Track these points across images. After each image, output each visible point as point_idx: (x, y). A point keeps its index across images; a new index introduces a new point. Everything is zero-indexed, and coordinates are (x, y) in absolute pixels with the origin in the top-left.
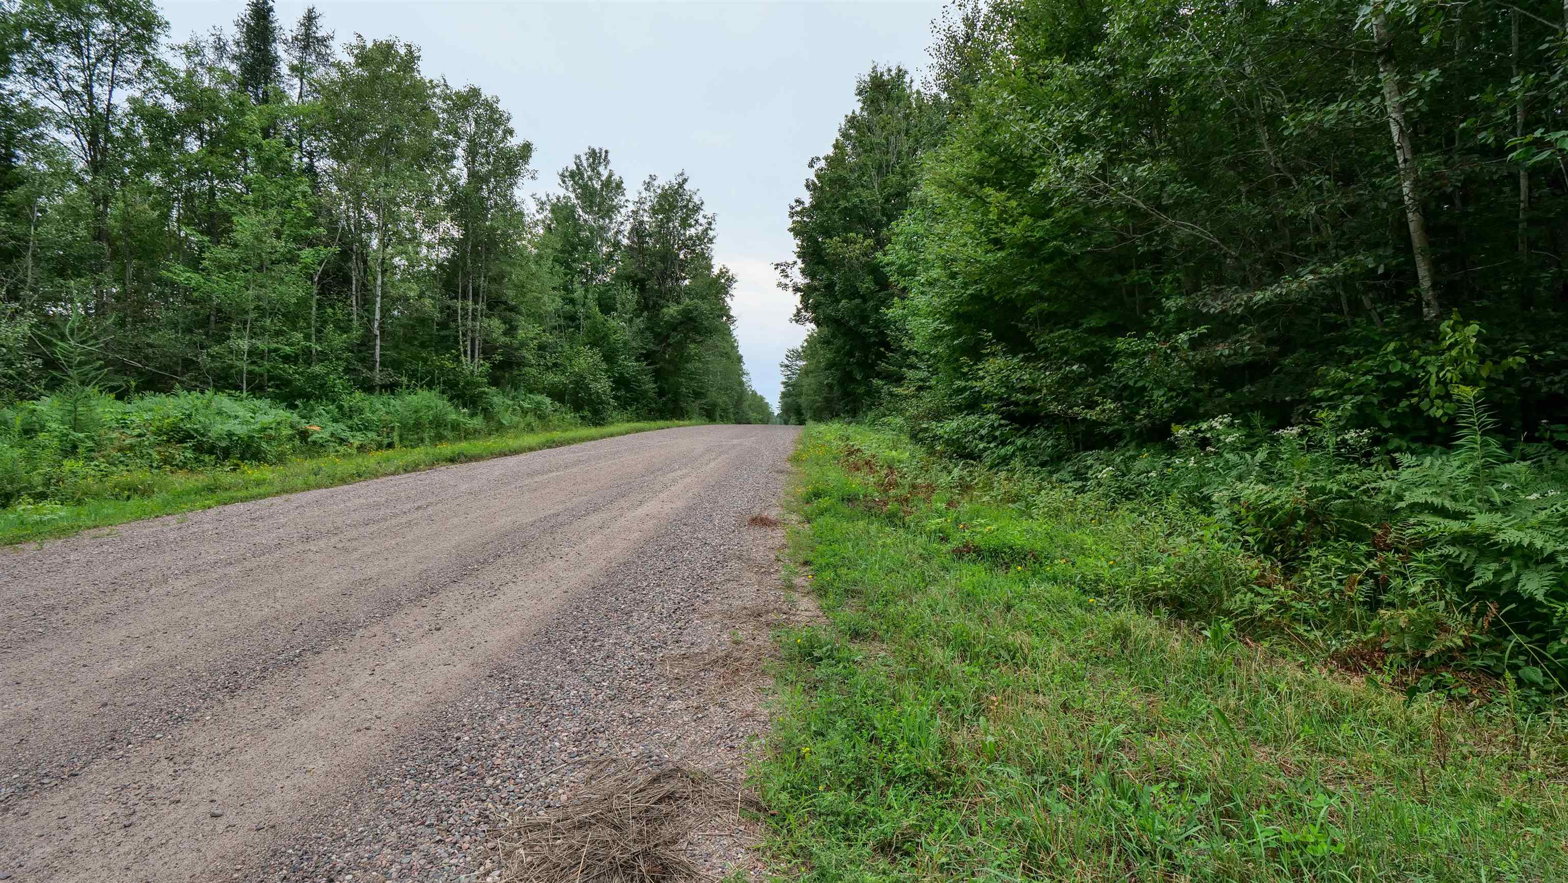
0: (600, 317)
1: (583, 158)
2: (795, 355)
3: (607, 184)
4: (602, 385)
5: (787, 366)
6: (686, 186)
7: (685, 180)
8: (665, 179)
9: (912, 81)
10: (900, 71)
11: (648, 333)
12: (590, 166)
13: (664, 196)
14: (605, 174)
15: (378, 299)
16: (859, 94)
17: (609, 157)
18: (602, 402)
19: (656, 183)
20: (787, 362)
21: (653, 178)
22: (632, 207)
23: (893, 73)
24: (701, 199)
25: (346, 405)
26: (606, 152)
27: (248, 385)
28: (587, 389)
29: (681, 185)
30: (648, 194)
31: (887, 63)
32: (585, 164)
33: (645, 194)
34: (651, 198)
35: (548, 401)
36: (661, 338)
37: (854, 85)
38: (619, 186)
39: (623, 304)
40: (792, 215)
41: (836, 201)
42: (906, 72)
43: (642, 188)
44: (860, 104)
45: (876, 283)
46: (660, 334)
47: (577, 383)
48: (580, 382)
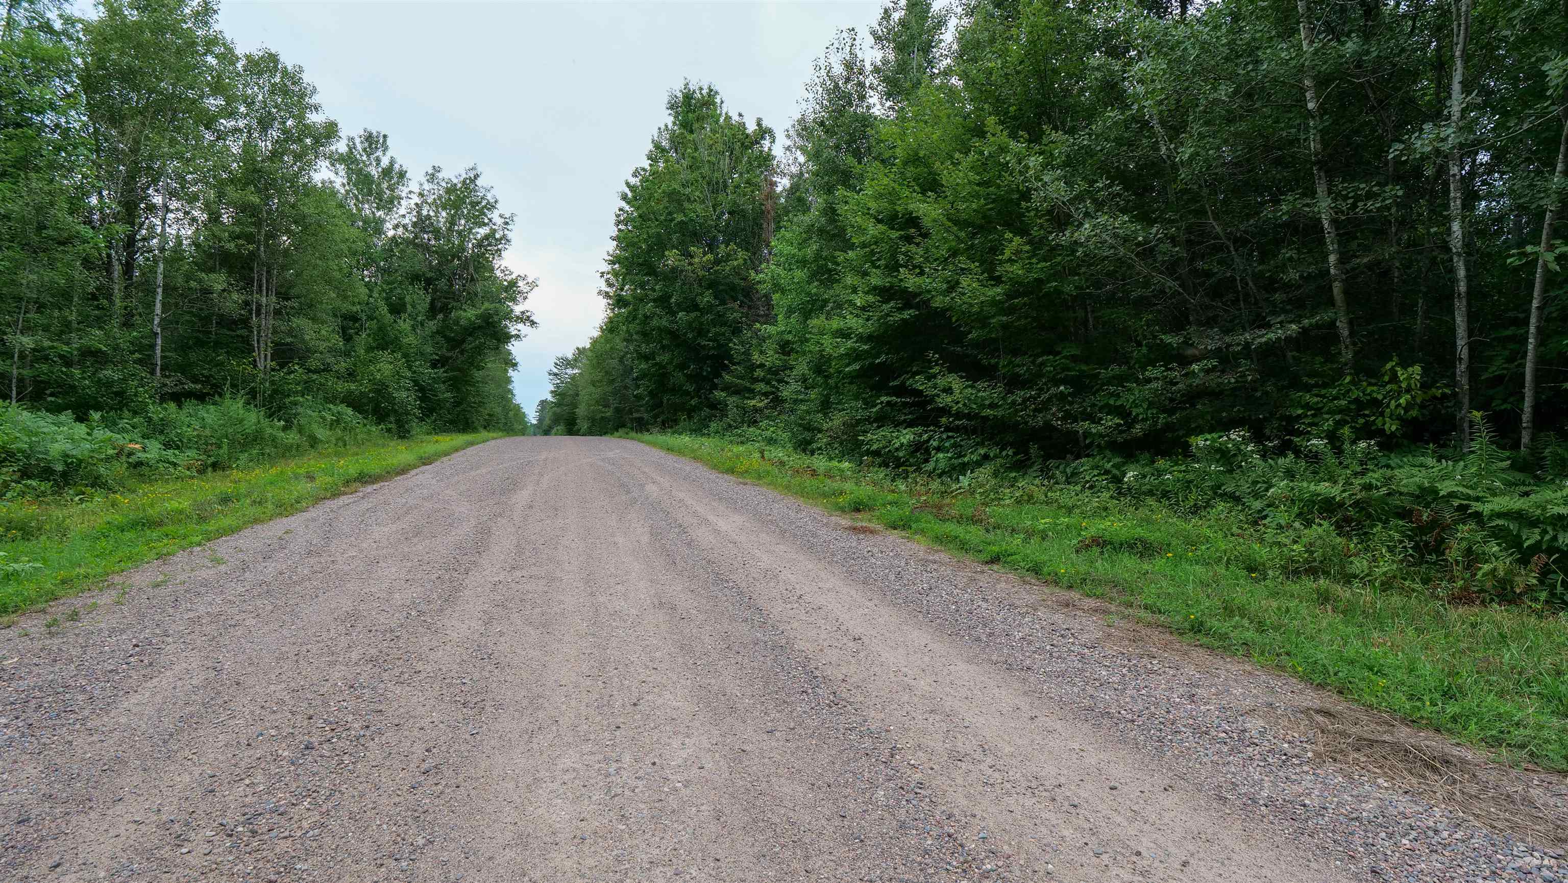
0: (388, 318)
1: (357, 141)
2: (566, 363)
3: (387, 172)
4: (404, 396)
5: (556, 375)
6: (478, 182)
7: (477, 176)
8: (453, 173)
9: (722, 102)
10: (711, 90)
11: (439, 338)
12: (365, 150)
13: (450, 191)
14: (385, 162)
15: (160, 290)
16: (671, 108)
17: (389, 142)
18: (407, 413)
19: (440, 175)
20: (555, 370)
21: (437, 169)
22: (416, 199)
23: (704, 92)
24: (494, 197)
25: (155, 417)
26: (385, 136)
27: (18, 394)
28: (391, 399)
29: (473, 180)
30: (431, 186)
31: (699, 80)
32: (359, 147)
33: (427, 186)
34: (434, 191)
35: (350, 411)
36: (455, 343)
37: (666, 99)
38: (402, 175)
39: (413, 307)
40: (618, 223)
41: (670, 213)
42: (717, 93)
43: (424, 180)
44: (672, 119)
45: (716, 298)
46: (453, 339)
47: (378, 392)
48: (381, 389)
